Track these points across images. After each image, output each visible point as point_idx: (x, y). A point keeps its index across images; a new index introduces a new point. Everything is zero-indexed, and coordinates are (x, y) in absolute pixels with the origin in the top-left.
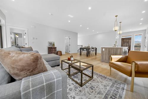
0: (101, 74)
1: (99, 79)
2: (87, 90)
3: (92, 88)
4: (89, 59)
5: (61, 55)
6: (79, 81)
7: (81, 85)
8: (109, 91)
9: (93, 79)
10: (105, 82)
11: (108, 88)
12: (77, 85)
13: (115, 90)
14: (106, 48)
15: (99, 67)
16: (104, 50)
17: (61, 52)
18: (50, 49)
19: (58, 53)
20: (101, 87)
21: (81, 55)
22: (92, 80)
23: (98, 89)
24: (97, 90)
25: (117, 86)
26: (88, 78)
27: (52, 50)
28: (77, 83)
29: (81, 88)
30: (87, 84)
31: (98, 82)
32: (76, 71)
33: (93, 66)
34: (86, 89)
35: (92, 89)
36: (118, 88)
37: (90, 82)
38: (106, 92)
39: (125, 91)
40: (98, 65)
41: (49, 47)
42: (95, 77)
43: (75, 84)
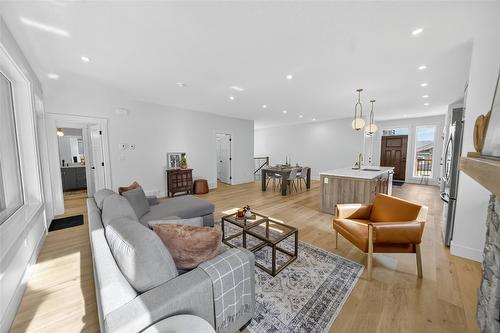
0: (315, 248)
1: (311, 259)
2: (284, 282)
3: (294, 277)
4: (289, 203)
5: (206, 191)
6: (269, 266)
7: (273, 273)
8: (327, 281)
9: (298, 259)
10: (322, 265)
11: (326, 276)
12: (265, 273)
13: (338, 279)
14: (332, 178)
15: (313, 228)
16: (326, 181)
17: (205, 182)
18: (174, 177)
19: (198, 185)
20: (313, 274)
21: (264, 188)
22: (294, 263)
23: (305, 279)
24: (305, 281)
25: (345, 272)
26: (286, 259)
27: (179, 177)
28: (263, 269)
29: (273, 279)
30: (285, 271)
31: (308, 265)
32: (258, 242)
33: (296, 232)
34: (283, 280)
35: (295, 280)
36: (344, 276)
37: (290, 267)
38: (321, 283)
39: (356, 280)
40: (311, 223)
41: (171, 168)
42: (301, 254)
43: (259, 272)
